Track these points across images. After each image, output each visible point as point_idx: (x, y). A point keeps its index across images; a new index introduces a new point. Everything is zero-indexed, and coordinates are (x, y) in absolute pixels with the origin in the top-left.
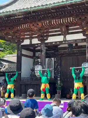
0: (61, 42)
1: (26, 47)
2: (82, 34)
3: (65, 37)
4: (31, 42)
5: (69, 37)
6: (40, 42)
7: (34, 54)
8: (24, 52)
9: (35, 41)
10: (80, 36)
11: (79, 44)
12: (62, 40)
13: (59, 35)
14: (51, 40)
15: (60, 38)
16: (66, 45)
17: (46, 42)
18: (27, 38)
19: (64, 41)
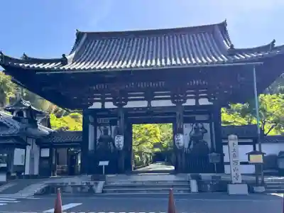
2: (170, 101)
3: (149, 103)
4: (103, 106)
6: (116, 107)
7: (96, 121)
9: (109, 105)
10: (168, 103)
13: (142, 100)
17: (125, 107)
18: (98, 101)
19: (148, 107)
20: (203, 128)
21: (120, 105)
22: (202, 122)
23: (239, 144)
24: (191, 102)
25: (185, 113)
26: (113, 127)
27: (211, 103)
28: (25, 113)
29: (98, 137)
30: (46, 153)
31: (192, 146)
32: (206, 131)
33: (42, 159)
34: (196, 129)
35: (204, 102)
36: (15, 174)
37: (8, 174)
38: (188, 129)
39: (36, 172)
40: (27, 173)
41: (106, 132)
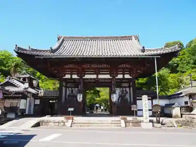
2: (109, 75)
3: (97, 78)
4: (71, 76)
6: (78, 78)
17: (84, 77)
18: (68, 74)
20: (126, 91)
21: (81, 77)
22: (125, 87)
23: (148, 99)
24: (120, 76)
25: (116, 82)
26: (76, 89)
27: (131, 77)
28: (27, 79)
29: (67, 94)
30: (38, 102)
31: (120, 101)
32: (127, 92)
33: (35, 105)
34: (122, 91)
35: (127, 76)
37: (16, 114)
38: (118, 91)
39: (32, 113)
40: (27, 113)
41: (72, 91)
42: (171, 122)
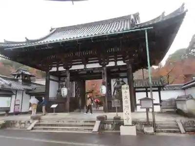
0: (82, 70)
1: (53, 74)
2: (98, 64)
3: (85, 66)
4: (58, 69)
5: (89, 66)
6: (65, 70)
7: (60, 80)
8: (51, 77)
9: (61, 69)
10: (97, 65)
11: (94, 72)
12: (83, 68)
13: (81, 64)
14: (74, 68)
15: (82, 67)
16: (85, 72)
17: (70, 69)
18: (54, 67)
19: (85, 69)
20: (122, 81)
21: (67, 69)
22: (123, 77)
24: (112, 64)
27: (125, 64)
28: (21, 76)
32: (125, 83)
35: (120, 63)
36: (5, 113)
40: (12, 111)
42: (177, 125)
